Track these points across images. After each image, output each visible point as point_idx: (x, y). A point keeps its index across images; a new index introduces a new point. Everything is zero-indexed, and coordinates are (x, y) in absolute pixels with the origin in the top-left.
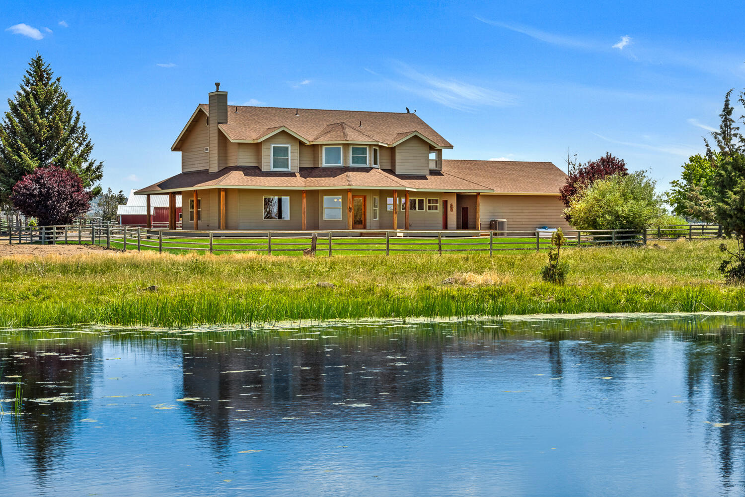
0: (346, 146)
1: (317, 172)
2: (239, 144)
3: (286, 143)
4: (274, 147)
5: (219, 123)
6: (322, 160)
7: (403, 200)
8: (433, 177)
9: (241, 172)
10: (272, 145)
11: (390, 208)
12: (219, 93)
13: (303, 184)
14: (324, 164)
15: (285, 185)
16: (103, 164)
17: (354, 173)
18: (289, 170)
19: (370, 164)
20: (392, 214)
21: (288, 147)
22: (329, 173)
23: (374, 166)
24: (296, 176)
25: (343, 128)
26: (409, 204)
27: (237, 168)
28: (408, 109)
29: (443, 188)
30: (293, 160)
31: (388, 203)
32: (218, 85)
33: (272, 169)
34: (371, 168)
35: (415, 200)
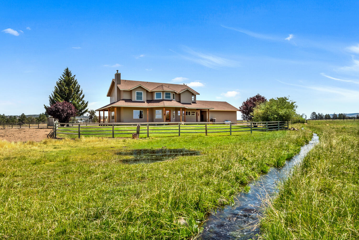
0: (163, 92)
1: (152, 101)
2: (124, 91)
3: (142, 91)
4: (137, 92)
5: (117, 84)
6: (154, 97)
7: (184, 112)
8: (193, 104)
9: (124, 101)
10: (136, 92)
11: (179, 114)
12: (118, 73)
13: (147, 105)
14: (155, 98)
15: (140, 105)
16: (88, 102)
17: (166, 101)
18: (143, 100)
19: (172, 99)
20: (180, 116)
21: (142, 93)
22: (157, 101)
23: (173, 99)
24: (145, 103)
25: (162, 86)
26: (185, 113)
27: (123, 100)
28: (184, 84)
29: (197, 107)
30: (144, 97)
31: (178, 113)
32: (117, 71)
33: (136, 100)
34: (172, 100)
35: (187, 112)
